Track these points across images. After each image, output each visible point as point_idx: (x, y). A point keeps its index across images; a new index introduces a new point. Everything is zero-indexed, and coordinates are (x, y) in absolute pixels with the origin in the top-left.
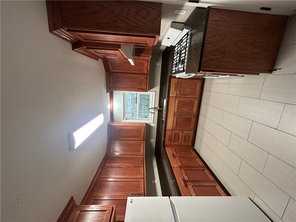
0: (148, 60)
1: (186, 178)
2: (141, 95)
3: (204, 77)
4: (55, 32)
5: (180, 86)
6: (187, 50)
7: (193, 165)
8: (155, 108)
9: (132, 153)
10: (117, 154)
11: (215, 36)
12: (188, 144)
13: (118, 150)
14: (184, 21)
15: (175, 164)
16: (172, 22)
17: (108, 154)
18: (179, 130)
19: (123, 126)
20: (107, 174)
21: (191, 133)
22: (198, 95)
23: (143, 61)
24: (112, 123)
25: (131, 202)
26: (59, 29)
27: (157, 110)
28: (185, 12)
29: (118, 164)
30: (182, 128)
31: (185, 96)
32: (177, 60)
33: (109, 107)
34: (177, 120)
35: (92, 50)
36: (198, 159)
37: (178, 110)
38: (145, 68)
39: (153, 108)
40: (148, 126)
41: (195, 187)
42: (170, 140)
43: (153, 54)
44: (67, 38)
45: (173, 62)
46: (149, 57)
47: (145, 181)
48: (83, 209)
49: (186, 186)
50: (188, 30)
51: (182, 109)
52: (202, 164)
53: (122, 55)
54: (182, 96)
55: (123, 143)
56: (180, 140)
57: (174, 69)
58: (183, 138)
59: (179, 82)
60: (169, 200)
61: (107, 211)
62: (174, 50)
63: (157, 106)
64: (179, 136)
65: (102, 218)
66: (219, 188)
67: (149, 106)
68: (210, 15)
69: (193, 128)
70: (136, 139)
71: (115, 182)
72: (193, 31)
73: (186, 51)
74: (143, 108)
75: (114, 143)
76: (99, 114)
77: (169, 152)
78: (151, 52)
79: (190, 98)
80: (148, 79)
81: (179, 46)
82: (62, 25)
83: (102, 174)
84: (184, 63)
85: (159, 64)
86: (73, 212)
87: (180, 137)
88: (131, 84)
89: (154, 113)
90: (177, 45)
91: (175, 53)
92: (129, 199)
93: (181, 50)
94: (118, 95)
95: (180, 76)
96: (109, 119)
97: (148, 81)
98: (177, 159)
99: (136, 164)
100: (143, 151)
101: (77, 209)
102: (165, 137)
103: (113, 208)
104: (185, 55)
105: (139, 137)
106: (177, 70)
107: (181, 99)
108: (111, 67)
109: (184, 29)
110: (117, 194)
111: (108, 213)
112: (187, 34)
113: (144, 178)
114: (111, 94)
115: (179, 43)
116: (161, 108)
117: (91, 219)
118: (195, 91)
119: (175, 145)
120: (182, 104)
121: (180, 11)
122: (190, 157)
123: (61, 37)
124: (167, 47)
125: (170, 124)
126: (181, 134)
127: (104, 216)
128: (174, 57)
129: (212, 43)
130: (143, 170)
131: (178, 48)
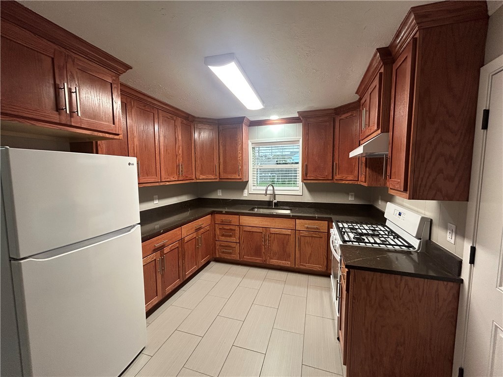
0: (358, 180)
1: (166, 250)
2: (296, 171)
3: (331, 276)
4: (413, 17)
5: (315, 236)
6: (381, 245)
7: (186, 260)
8: (274, 195)
9: (199, 161)
10: (196, 135)
11: (409, 292)
12: (217, 252)
13: (202, 136)
14: (435, 239)
15: (186, 232)
16: (431, 220)
17: (196, 121)
18: (241, 236)
19: (242, 143)
20: (165, 121)
21: (236, 257)
22: (301, 266)
23: (356, 172)
24: (246, 125)
25: (129, 164)
26: (418, 23)
27: (270, 199)
28: (453, 241)
29: (180, 138)
30: (243, 242)
31: (297, 245)
32: (361, 229)
33: (274, 117)
34: (257, 233)
35: (376, 82)
36: (195, 268)
37: (273, 235)
38: (344, 176)
39: (274, 192)
40: (243, 185)
41: (154, 265)
42: (223, 223)
43: (369, 188)
44: (399, 39)
45: (357, 223)
46: (365, 182)
47: (157, 184)
48: (115, 87)
49: (155, 250)
50: (416, 247)
51: (276, 240)
52: (189, 273)
53: (368, 136)
54: (297, 239)
55: (215, 145)
56: (223, 238)
57: (346, 225)
58: (226, 244)
59: (321, 235)
60: (134, 224)
61: (113, 125)
62: (379, 225)
63: (278, 199)
64: (230, 236)
65: (104, 120)
66: (155, 301)
67: (276, 186)
68: (447, 284)
69: (246, 260)
70: (221, 166)
71: (153, 135)
72: (415, 256)
73: (378, 244)
74: (269, 175)
75: (212, 130)
76: (263, 102)
77: (204, 222)
78: (374, 185)
79: (294, 255)
80: (324, 182)
81: (387, 233)
82: (423, 29)
83: (165, 114)
84: (358, 242)
85: (350, 200)
86: (110, 72)
87: (228, 239)
88: (315, 153)
89: (266, 194)
90: (388, 230)
91: (374, 226)
92: (134, 160)
93: (380, 236)
94: (295, 132)
95: (335, 236)
96: (252, 119)
97: (320, 181)
98: (194, 235)
99: (182, 168)
100: (202, 178)
101: (114, 78)
102: (227, 213)
103: (118, 135)
104: (372, 243)
105: (225, 171)
106: (344, 230)
107: (292, 239)
108: (343, 116)
109: (419, 241)
110: (136, 140)
111: (111, 128)
112: (410, 246)
113: (161, 182)
114: (296, 119)
115: (391, 232)
116: (275, 206)
117: (101, 101)
118: (307, 262)
119: (215, 230)
120: (283, 240)
121: (453, 233)
122: (198, 256)
123: (401, 29)
124: (383, 213)
125: (250, 222)
126: (233, 239)
127: (106, 121)
128: (367, 224)
129: (397, 287)
130: (174, 179)
131: (383, 231)
